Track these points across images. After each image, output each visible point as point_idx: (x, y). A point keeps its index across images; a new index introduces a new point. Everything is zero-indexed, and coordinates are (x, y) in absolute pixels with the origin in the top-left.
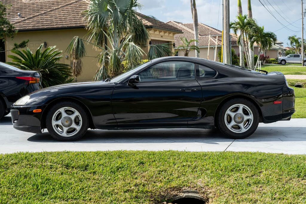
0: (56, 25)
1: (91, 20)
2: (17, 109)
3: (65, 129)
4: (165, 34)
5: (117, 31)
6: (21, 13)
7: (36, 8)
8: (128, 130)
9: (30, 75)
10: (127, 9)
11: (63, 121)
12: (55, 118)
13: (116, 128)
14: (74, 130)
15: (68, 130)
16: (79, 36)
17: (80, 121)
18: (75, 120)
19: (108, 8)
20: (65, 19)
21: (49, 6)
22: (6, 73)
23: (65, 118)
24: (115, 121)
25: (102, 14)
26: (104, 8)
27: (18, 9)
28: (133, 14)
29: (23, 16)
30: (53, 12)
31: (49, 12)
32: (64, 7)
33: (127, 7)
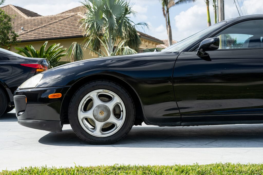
0: (55, 35)
1: (88, 27)
2: (23, 94)
3: (99, 125)
4: (150, 44)
5: (112, 37)
6: (24, 27)
7: (37, 23)
8: (197, 125)
9: (36, 62)
10: (121, 17)
11: (95, 112)
12: (83, 107)
13: (179, 123)
14: (113, 126)
15: (103, 126)
16: (77, 42)
17: (122, 113)
18: (114, 110)
19: (103, 16)
20: (63, 31)
21: (48, 21)
22: (8, 59)
23: (99, 107)
24: (178, 111)
25: (98, 22)
26: (99, 16)
27: (21, 25)
28: (128, 21)
29: (25, 30)
30: (52, 25)
31: (48, 25)
32: (61, 20)
33: (122, 14)
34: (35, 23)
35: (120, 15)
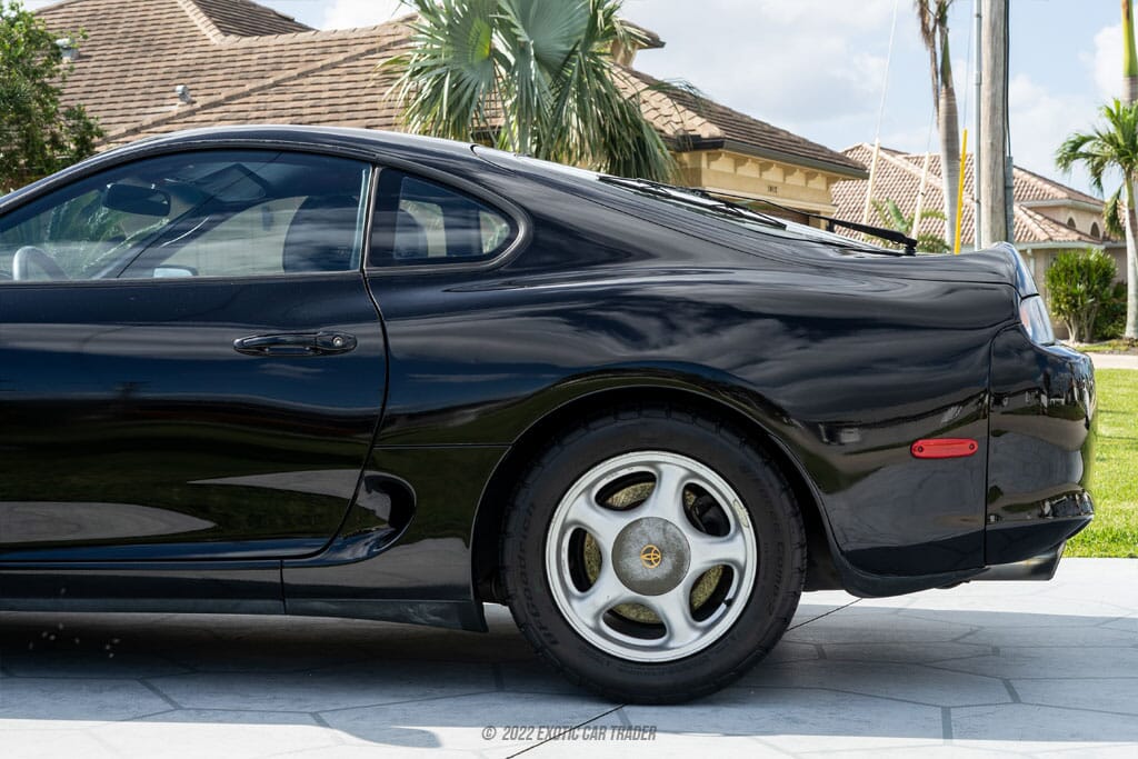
4: (790, 180)
7: (254, 68)
10: (573, 52)
21: (306, 58)
28: (599, 70)
29: (192, 99)
30: (311, 80)
31: (294, 78)
32: (355, 58)
33: (575, 39)
34: (247, 69)
35: (568, 46)
